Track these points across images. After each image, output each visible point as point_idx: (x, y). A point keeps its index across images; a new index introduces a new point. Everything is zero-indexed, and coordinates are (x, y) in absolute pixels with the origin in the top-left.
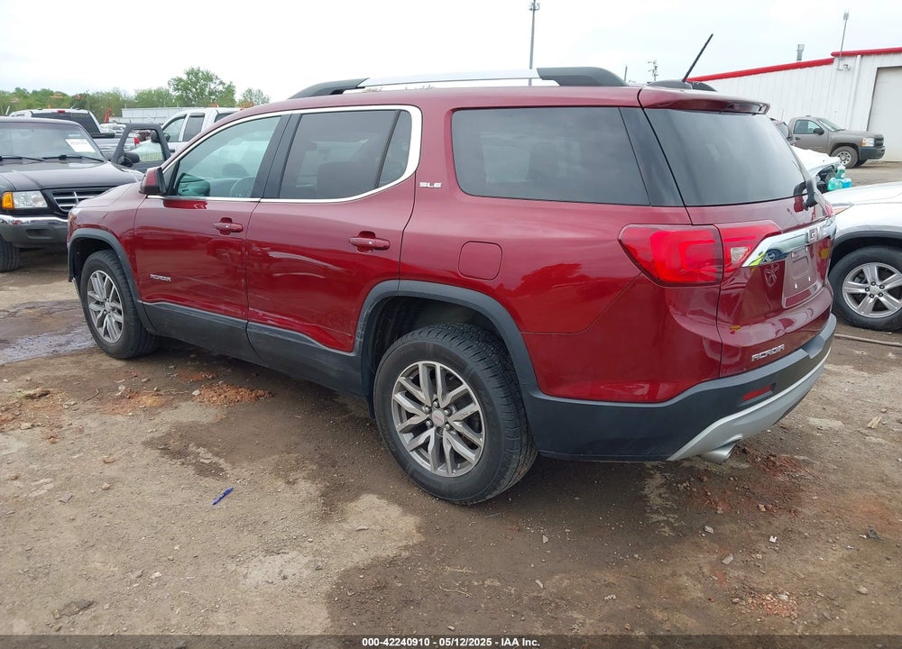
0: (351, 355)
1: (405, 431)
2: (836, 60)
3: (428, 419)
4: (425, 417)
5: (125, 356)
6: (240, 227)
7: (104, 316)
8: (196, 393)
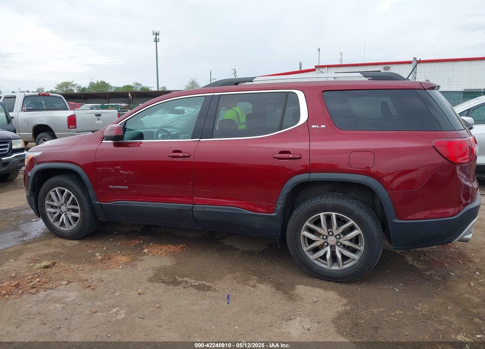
0: (273, 214)
1: (309, 251)
2: (317, 69)
3: (325, 242)
4: (324, 241)
5: (79, 237)
6: (189, 155)
7: (60, 215)
8: (146, 251)
